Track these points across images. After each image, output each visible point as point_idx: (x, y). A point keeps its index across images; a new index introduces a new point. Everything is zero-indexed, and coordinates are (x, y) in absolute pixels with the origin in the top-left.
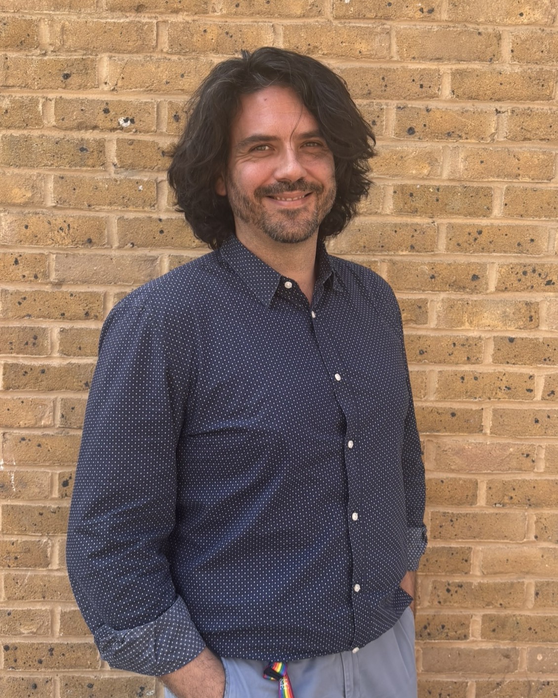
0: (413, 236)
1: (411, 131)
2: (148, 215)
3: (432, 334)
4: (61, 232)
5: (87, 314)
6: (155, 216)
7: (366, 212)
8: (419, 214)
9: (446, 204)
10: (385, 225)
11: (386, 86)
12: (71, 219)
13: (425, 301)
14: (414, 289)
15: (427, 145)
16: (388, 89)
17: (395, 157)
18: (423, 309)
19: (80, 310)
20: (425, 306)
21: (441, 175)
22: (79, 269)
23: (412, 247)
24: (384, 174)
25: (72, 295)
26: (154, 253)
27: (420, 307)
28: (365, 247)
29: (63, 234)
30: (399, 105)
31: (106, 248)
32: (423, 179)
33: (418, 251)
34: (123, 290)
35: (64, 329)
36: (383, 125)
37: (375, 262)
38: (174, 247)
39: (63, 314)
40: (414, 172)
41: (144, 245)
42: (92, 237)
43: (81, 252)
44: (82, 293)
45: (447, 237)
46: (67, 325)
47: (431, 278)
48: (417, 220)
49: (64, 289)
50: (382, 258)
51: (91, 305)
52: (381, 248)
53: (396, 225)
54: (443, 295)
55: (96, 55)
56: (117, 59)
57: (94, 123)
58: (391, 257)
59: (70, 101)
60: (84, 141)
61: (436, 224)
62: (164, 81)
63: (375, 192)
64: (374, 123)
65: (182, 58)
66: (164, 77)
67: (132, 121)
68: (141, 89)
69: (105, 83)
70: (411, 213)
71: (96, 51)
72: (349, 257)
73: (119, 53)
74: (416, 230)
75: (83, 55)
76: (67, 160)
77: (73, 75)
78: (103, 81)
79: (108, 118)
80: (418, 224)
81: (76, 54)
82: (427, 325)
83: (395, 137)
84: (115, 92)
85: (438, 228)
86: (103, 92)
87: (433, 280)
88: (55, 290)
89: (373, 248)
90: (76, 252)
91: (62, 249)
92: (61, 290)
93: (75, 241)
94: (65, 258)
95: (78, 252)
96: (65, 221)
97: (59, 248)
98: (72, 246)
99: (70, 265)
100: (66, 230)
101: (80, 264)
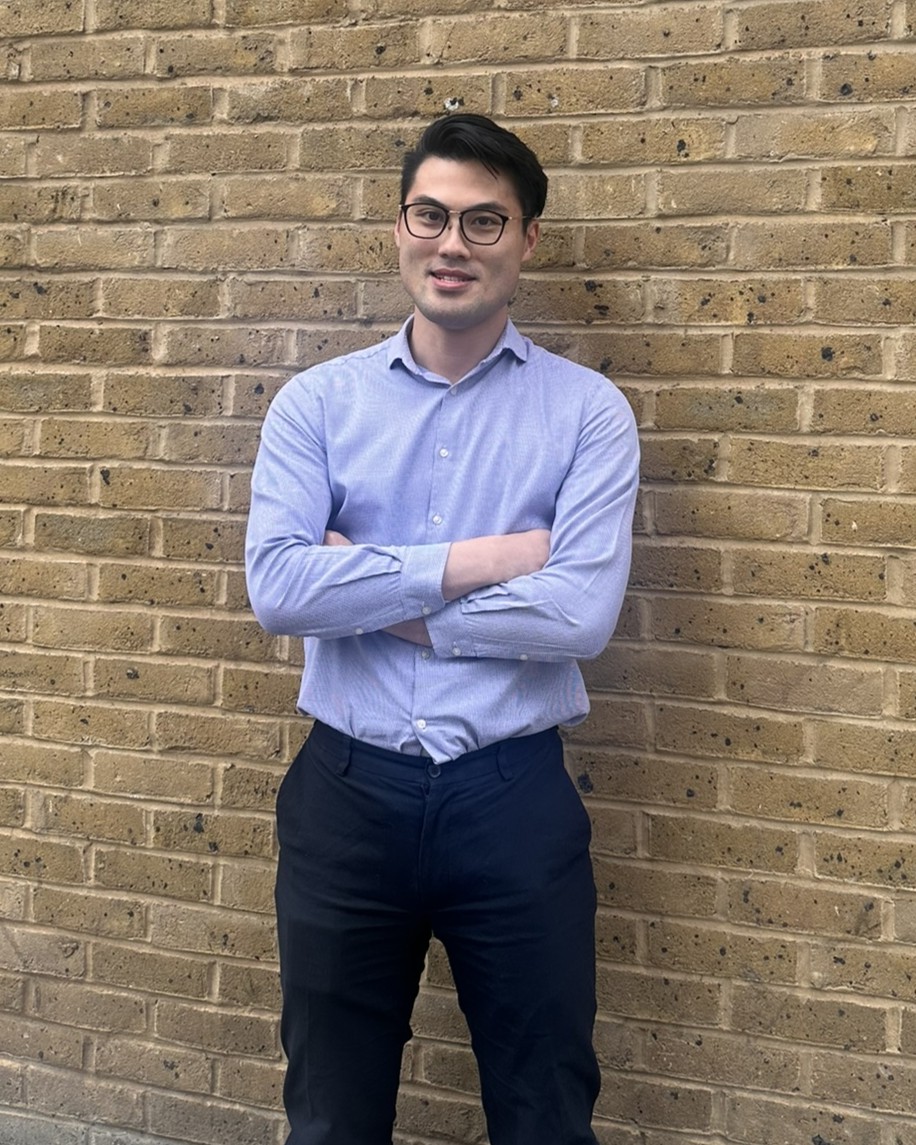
0: (853, 242)
1: (846, 90)
3: (889, 389)
4: (371, 252)
7: (781, 210)
8: (862, 208)
9: (903, 193)
10: (809, 227)
11: (807, 28)
12: (384, 235)
13: (877, 339)
14: (857, 320)
15: (871, 109)
16: (810, 32)
17: (822, 128)
18: (874, 351)
20: (877, 346)
21: (894, 150)
23: (853, 259)
24: (807, 154)
27: (869, 348)
28: (780, 260)
29: (374, 255)
30: (827, 54)
32: (866, 158)
33: (861, 264)
36: (803, 85)
37: (797, 281)
40: (852, 148)
45: (907, 242)
47: (885, 304)
48: (859, 219)
50: (808, 275)
52: (805, 261)
53: (826, 227)
54: (904, 330)
55: (417, 20)
56: (442, 22)
57: (413, 108)
58: (820, 275)
59: (384, 82)
60: (402, 132)
61: (888, 222)
62: (502, 46)
63: (793, 180)
64: (790, 82)
65: (525, 14)
66: (501, 41)
67: (461, 102)
68: (473, 60)
69: (428, 55)
70: (848, 207)
71: (417, 14)
72: (758, 276)
73: (445, 15)
74: (857, 233)
75: (401, 21)
76: (380, 158)
77: (388, 48)
78: (425, 52)
79: (431, 101)
80: (860, 224)
81: (393, 20)
82: (880, 375)
83: (821, 100)
84: (440, 66)
85: (892, 228)
86: (425, 67)
87: (888, 307)
88: (364, 329)
89: (793, 261)
90: (390, 279)
91: (372, 275)
92: (370, 329)
93: (388, 263)
94: (375, 287)
95: (392, 279)
96: (376, 238)
97: (369, 273)
98: (384, 271)
99: (382, 296)
100: (378, 249)
101: (394, 295)
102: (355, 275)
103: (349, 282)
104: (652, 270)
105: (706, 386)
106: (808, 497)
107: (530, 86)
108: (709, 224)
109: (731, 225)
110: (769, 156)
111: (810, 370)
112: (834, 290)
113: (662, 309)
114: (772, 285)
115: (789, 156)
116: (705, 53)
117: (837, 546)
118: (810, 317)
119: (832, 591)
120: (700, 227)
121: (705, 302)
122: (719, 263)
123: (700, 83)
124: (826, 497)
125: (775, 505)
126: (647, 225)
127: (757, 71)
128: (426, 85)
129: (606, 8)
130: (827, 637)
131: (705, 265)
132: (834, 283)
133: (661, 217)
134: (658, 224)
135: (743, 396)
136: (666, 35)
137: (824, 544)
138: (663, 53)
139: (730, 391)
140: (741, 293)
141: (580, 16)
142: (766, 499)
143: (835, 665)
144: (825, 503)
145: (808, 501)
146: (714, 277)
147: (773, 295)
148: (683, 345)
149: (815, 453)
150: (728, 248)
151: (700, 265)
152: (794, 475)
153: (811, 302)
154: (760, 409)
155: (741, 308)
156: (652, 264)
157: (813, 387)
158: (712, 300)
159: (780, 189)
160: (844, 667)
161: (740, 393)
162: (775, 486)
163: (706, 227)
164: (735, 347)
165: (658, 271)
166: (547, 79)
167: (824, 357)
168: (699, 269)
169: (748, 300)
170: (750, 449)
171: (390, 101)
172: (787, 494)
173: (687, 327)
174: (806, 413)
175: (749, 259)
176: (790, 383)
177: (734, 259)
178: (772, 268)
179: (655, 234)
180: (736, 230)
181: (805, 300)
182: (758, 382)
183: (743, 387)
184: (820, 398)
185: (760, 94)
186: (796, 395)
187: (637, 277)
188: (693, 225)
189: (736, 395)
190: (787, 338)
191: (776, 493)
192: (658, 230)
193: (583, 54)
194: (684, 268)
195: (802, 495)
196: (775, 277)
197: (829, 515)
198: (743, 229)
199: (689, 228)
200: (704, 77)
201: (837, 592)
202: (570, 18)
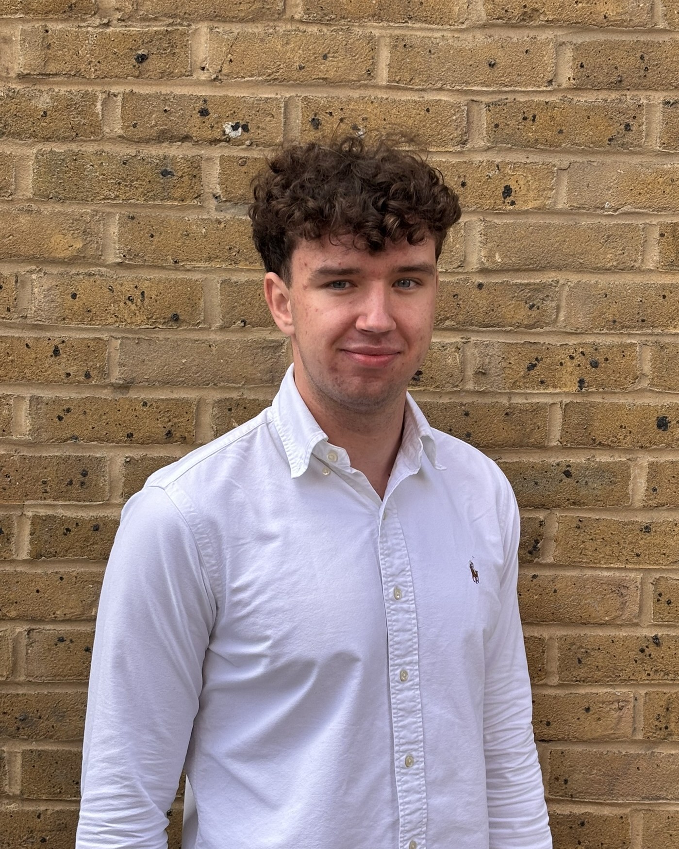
4: (129, 303)
5: (169, 434)
7: (616, 267)
10: (646, 287)
11: (646, 69)
12: (147, 284)
16: (650, 74)
17: (661, 180)
19: (159, 428)
22: (158, 362)
24: (645, 208)
25: (145, 404)
26: (277, 336)
28: (614, 322)
29: (133, 307)
30: (668, 99)
31: (201, 329)
34: (227, 396)
35: (132, 458)
36: (642, 131)
37: (632, 345)
39: (130, 436)
41: (263, 324)
42: (179, 311)
43: (161, 336)
44: (162, 400)
46: (136, 453)
49: (133, 394)
50: (644, 339)
51: (176, 420)
52: (640, 324)
53: (663, 287)
55: (189, 25)
56: (220, 30)
57: (184, 131)
58: (656, 338)
59: (146, 98)
60: (169, 160)
62: (297, 64)
63: (630, 235)
64: (628, 127)
65: (325, 30)
66: (295, 59)
67: (245, 128)
68: (260, 78)
69: (203, 69)
71: (189, 18)
72: (590, 339)
73: (225, 22)
75: (168, 25)
76: (140, 190)
77: (151, 57)
78: (199, 65)
79: (207, 124)
81: (157, 23)
83: (661, 149)
84: (218, 83)
86: (198, 83)
88: (119, 396)
89: (628, 324)
90: (153, 336)
91: (130, 331)
92: (127, 396)
93: (152, 317)
94: (135, 346)
95: (156, 336)
96: (136, 287)
97: (126, 329)
98: (147, 326)
99: (144, 357)
100: (139, 300)
101: (160, 355)
102: (108, 330)
103: (100, 339)
104: (473, 331)
105: (531, 460)
106: (639, 576)
107: (331, 114)
108: (538, 281)
109: (561, 282)
110: (603, 208)
111: (644, 441)
112: (671, 355)
113: (484, 374)
114: (606, 350)
115: (625, 209)
116: (535, 89)
117: (668, 626)
118: (645, 384)
119: (662, 674)
120: (528, 284)
121: (532, 367)
122: (548, 324)
123: (529, 122)
124: (658, 576)
125: (604, 586)
126: (467, 280)
127: (592, 113)
128: (200, 105)
129: (421, 29)
130: (657, 723)
131: (532, 326)
132: (671, 348)
133: (483, 271)
134: (480, 280)
135: (572, 470)
136: (491, 65)
137: (655, 625)
138: (487, 86)
139: (558, 465)
140: (572, 358)
141: (391, 36)
142: (595, 580)
143: (664, 751)
144: (656, 583)
145: (639, 581)
146: (541, 340)
147: (606, 359)
148: (507, 414)
149: (647, 529)
150: (558, 308)
151: (527, 327)
152: (624, 553)
153: (647, 368)
154: (590, 484)
155: (571, 374)
156: (472, 324)
157: (645, 459)
158: (539, 365)
159: (615, 244)
160: (673, 752)
161: (569, 466)
162: (605, 566)
163: (535, 284)
164: (564, 416)
165: (478, 332)
166: (351, 107)
167: (659, 426)
168: (525, 330)
169: (579, 365)
170: (578, 527)
171: (154, 121)
172: (617, 574)
173: (510, 395)
174: (639, 486)
175: (581, 320)
176: (622, 456)
177: (565, 320)
178: (605, 331)
179: (476, 291)
180: (567, 289)
181: (641, 365)
182: (588, 454)
183: (572, 460)
184: (654, 470)
185: (595, 139)
186: (629, 467)
187: (455, 339)
188: (519, 281)
189: (564, 469)
190: (620, 407)
191: (606, 573)
192: (480, 286)
193: (394, 81)
194: (509, 328)
195: (633, 575)
196: (609, 340)
197: (660, 595)
198: (574, 287)
199: (516, 285)
200: (534, 117)
201: (668, 675)
202: (379, 37)
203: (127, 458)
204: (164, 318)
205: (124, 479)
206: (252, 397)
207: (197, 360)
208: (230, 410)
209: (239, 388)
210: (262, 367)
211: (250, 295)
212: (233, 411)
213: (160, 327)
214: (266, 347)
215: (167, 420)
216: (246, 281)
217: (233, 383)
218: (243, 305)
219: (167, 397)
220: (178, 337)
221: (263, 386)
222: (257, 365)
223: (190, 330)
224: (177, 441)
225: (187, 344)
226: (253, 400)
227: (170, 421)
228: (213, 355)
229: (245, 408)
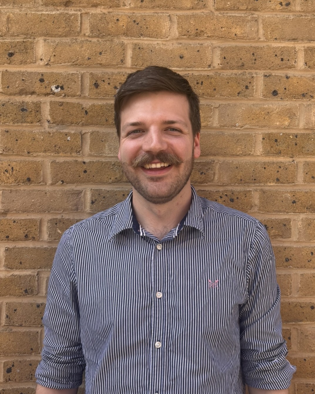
0: (278, 171)
1: (275, 93)
2: (74, 159)
3: (295, 246)
4: (6, 173)
5: (26, 236)
6: (80, 160)
7: (241, 154)
8: (282, 155)
9: (303, 147)
10: (256, 163)
11: (255, 60)
12: (14, 163)
13: (289, 221)
14: (280, 211)
15: (288, 103)
16: (257, 62)
17: (263, 113)
18: (288, 227)
19: (21, 233)
20: (289, 224)
21: (298, 125)
22: (20, 201)
23: (278, 180)
24: (255, 126)
25: (14, 222)
26: (79, 188)
27: (285, 225)
28: (241, 180)
29: (8, 175)
30: (266, 74)
31: (41, 185)
32: (285, 128)
33: (282, 183)
34: (55, 217)
35: (9, 248)
36: (253, 89)
37: (250, 191)
38: (95, 182)
39: (8, 237)
40: (278, 123)
41: (72, 182)
42: (30, 177)
43: (22, 188)
44: (23, 220)
45: (304, 172)
46: (11, 245)
47: (293, 203)
48: (281, 159)
49: (9, 217)
50: (255, 188)
51: (29, 229)
52: (253, 181)
53: (265, 163)
54: (302, 216)
55: (34, 39)
56: (49, 41)
57: (32, 90)
58: (262, 187)
59: (13, 74)
60: (25, 104)
61: (295, 162)
62: (87, 57)
63: (248, 139)
64: (247, 87)
65: (100, 40)
66: (86, 55)
67: (62, 88)
68: (69, 64)
69: (41, 59)
70: (276, 154)
71: (34, 35)
72: (230, 188)
73: (52, 37)
74: (280, 167)
75: (24, 39)
76: (11, 118)
77: (16, 54)
78: (39, 57)
79: (43, 86)
80: (281, 162)
81: (18, 38)
82: (290, 239)
83: (263, 98)
84: (48, 66)
85: (297, 165)
86: (39, 66)
87: (294, 204)
88: (2, 218)
89: (247, 181)
90: (18, 188)
91: (7, 186)
92: (6, 218)
93: (17, 180)
94: (9, 194)
95: (20, 188)
96: (9, 165)
97: (5, 185)
98: (15, 184)
99: (14, 199)
100: (11, 171)
101: (21, 198)
107: (104, 81)
109: (216, 161)
110: (235, 126)
112: (268, 196)
114: (237, 193)
115: (246, 126)
116: (202, 69)
118: (256, 209)
120: (200, 163)
122: (210, 182)
123: (199, 85)
127: (230, 81)
128: (40, 77)
129: (147, 40)
131: (202, 183)
132: (268, 192)
136: (181, 57)
138: (179, 68)
140: (221, 197)
141: (133, 44)
146: (207, 189)
147: (238, 198)
150: (214, 174)
153: (257, 202)
159: (241, 143)
163: (203, 162)
166: (114, 77)
168: (199, 184)
169: (225, 201)
171: (18, 85)
175: (225, 179)
177: (218, 180)
178: (237, 184)
180: (218, 164)
181: (254, 201)
185: (231, 93)
193: (134, 65)
196: (239, 189)
198: (221, 164)
200: (202, 82)
202: (127, 44)
203: (6, 248)
204: (23, 180)
205: (4, 258)
206: (67, 218)
207: (40, 200)
208: (56, 224)
209: (60, 213)
210: (71, 203)
211: (65, 169)
212: (58, 224)
213: (21, 184)
214: (74, 193)
215: (25, 229)
216: (64, 162)
217: (57, 211)
218: (62, 173)
219: (25, 218)
220: (30, 189)
221: (73, 212)
222: (69, 202)
223: (36, 185)
224: (30, 239)
225: (34, 192)
226: (68, 219)
227: (26, 230)
228: (47, 197)
229: (63, 223)
